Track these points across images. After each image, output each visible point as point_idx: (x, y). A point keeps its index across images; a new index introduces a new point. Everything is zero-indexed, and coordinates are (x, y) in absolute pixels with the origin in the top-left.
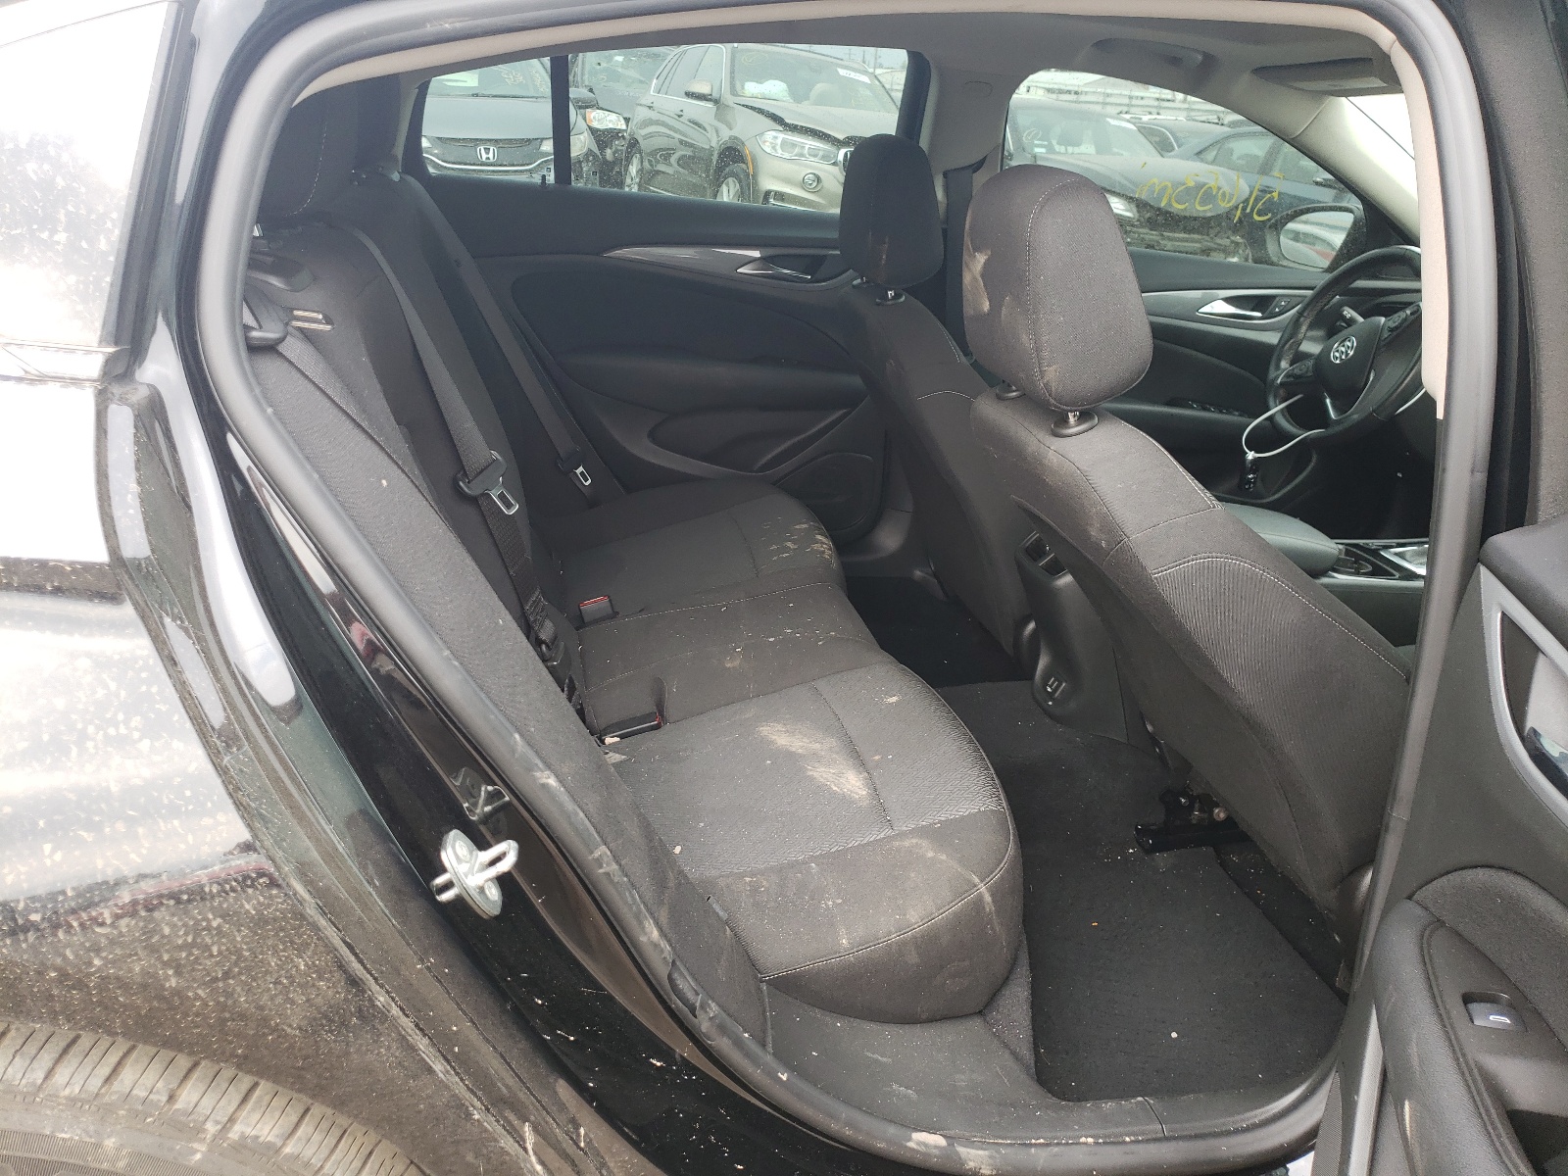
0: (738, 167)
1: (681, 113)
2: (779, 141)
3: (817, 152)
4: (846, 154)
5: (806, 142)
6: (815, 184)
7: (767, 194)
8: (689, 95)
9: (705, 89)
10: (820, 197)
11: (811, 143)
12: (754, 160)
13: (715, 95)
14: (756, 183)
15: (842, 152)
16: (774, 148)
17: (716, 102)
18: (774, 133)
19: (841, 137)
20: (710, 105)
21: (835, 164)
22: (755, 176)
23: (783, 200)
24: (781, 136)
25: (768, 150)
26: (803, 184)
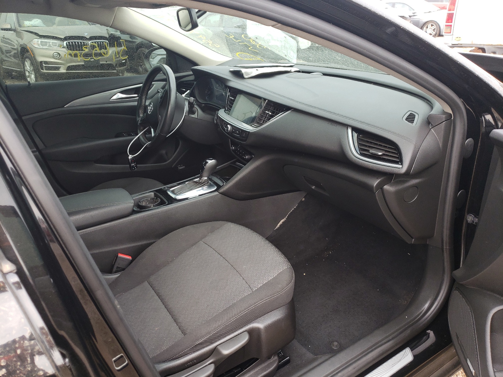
0: (27, 54)
1: (4, 37)
2: (39, 42)
3: (56, 44)
4: (67, 43)
5: (50, 41)
6: (58, 56)
7: (41, 62)
8: (2, 29)
9: (8, 27)
10: (61, 60)
11: (51, 41)
12: (32, 51)
13: (13, 28)
14: (35, 59)
15: (65, 42)
16: (38, 45)
17: (15, 30)
18: (36, 40)
19: (63, 37)
20: (12, 32)
21: (64, 47)
22: (34, 57)
23: (48, 64)
24: (40, 40)
25: (36, 46)
26: (53, 57)
